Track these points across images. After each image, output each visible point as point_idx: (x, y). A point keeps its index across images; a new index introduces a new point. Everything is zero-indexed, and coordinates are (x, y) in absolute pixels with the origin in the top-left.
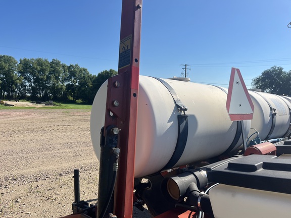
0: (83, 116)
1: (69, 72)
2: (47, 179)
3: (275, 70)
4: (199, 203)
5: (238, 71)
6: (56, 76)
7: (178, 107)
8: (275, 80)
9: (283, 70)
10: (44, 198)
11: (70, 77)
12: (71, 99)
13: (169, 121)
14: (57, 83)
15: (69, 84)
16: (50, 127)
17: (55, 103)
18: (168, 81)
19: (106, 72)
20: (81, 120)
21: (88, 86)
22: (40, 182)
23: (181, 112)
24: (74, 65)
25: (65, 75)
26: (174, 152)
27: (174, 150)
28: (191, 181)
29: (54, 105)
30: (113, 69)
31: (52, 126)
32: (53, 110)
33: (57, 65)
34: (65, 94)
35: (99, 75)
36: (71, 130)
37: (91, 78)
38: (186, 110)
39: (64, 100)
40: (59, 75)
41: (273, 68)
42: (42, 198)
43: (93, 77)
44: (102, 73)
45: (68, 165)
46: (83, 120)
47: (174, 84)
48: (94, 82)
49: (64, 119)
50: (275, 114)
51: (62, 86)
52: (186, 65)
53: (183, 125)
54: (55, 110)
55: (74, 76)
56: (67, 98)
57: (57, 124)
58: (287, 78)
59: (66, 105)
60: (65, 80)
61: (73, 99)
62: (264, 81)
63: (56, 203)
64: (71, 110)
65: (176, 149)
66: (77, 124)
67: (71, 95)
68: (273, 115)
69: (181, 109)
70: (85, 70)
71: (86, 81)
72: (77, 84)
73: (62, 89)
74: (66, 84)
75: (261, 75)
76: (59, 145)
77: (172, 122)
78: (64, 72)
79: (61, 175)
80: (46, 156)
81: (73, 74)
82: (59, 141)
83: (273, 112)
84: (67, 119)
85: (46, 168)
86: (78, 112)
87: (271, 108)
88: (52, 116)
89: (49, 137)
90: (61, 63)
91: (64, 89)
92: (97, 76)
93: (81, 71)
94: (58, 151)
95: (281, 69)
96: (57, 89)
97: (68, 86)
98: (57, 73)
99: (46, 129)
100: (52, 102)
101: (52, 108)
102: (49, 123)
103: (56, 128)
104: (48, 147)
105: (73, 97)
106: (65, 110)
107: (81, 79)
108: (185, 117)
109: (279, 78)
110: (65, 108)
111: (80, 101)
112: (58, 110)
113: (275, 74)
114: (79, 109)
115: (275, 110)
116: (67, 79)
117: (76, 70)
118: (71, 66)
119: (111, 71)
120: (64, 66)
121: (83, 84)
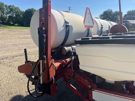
0: (20, 32)
1: (9, 9)
2: (7, 59)
3: (109, 11)
4: (72, 54)
5: (89, 9)
6: (2, 11)
7: (66, 22)
8: (109, 15)
9: (112, 11)
10: (8, 66)
11: (10, 12)
12: (12, 23)
13: (62, 27)
14: (3, 15)
15: (10, 16)
16: (3, 37)
17: (3, 25)
18: (62, 12)
19: (30, 10)
20: (19, 34)
21: (20, 17)
22: (4, 60)
23: (67, 24)
24: (12, 5)
25: (7, 11)
26: (64, 39)
27: (64, 38)
28: (70, 49)
29: (3, 26)
30: (33, 8)
31: (4, 36)
32: (3, 29)
33: (2, 5)
34: (8, 21)
35: (26, 11)
36: (15, 38)
37: (22, 13)
38: (69, 23)
39: (8, 24)
40: (4, 11)
41: (108, 10)
42: (7, 66)
43: (23, 12)
44: (27, 10)
45: (17, 53)
46: (20, 34)
47: (64, 13)
48: (23, 14)
49: (10, 34)
50: (103, 27)
51: (6, 16)
52: (70, 7)
53: (67, 29)
54: (4, 29)
55: (12, 11)
56: (10, 23)
57: (6, 36)
58: (114, 14)
59: (10, 26)
60: (8, 13)
61: (13, 24)
62: (104, 16)
63: (14, 67)
64: (13, 29)
65: (65, 38)
66: (17, 36)
67: (11, 21)
68: (102, 28)
69: (67, 23)
70: (18, 8)
71: (19, 14)
72: (14, 16)
73: (6, 18)
74: (8, 15)
75: (103, 13)
76: (10, 45)
77: (64, 28)
78: (7, 9)
79: (14, 57)
80: (4, 50)
81: (11, 10)
82: (9, 43)
83: (102, 26)
84: (12, 33)
85: (6, 55)
86: (16, 30)
87: (101, 25)
88: (3, 32)
89: (4, 42)
90: (4, 4)
91: (8, 18)
92: (25, 11)
93: (16, 9)
94: (10, 48)
95: (111, 10)
96: (4, 18)
97: (10, 17)
98: (3, 9)
99: (2, 38)
100: (2, 25)
101: (2, 28)
102: (2, 35)
103: (6, 38)
104: (5, 46)
105: (13, 22)
106: (9, 29)
107: (16, 13)
108: (68, 26)
109: (110, 14)
110: (9, 28)
111: (17, 25)
112: (6, 29)
113: (109, 13)
114: (17, 28)
115: (103, 26)
116: (9, 13)
117: (13, 8)
118: (10, 6)
119: (32, 9)
120: (6, 6)
121: (17, 16)
